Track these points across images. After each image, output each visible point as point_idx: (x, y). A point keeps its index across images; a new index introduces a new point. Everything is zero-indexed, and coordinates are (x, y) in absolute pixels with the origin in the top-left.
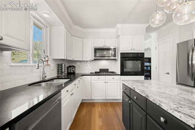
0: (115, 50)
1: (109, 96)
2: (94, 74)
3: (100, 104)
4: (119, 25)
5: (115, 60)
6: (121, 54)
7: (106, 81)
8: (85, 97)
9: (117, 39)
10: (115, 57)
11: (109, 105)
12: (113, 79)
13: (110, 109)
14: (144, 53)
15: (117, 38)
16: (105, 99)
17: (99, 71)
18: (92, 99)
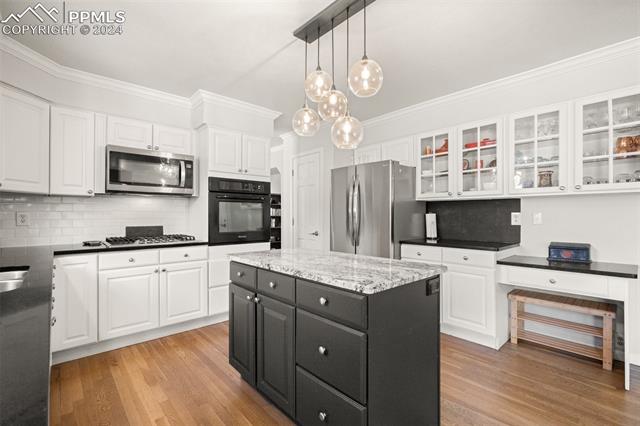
0: (189, 166)
1: (172, 316)
2: (103, 247)
3: (136, 350)
4: (205, 95)
5: (189, 196)
6: (211, 180)
7: (162, 267)
8: (69, 338)
9: (194, 132)
10: (191, 187)
11: (172, 344)
12: (186, 259)
13: (181, 353)
14: (269, 183)
15: (197, 129)
16: (156, 326)
17: (123, 235)
18: (103, 342)
